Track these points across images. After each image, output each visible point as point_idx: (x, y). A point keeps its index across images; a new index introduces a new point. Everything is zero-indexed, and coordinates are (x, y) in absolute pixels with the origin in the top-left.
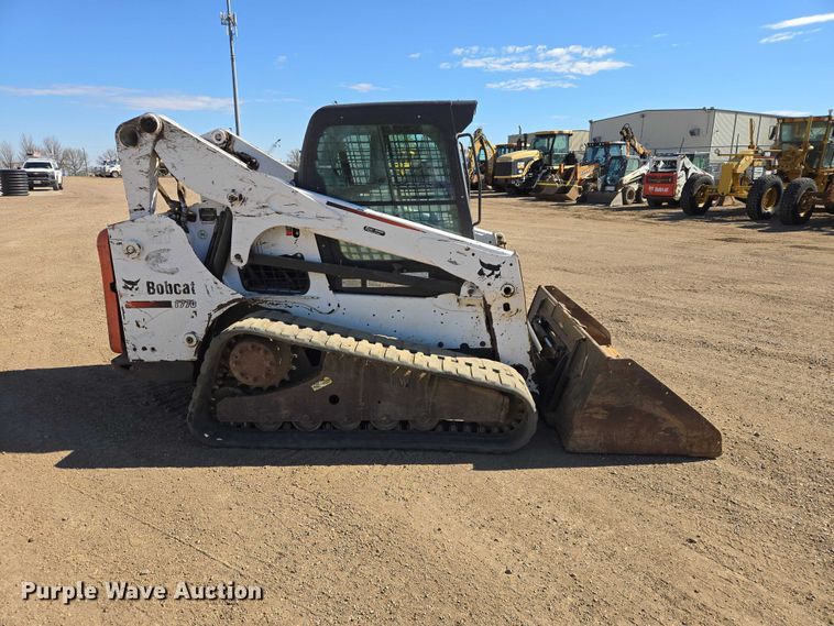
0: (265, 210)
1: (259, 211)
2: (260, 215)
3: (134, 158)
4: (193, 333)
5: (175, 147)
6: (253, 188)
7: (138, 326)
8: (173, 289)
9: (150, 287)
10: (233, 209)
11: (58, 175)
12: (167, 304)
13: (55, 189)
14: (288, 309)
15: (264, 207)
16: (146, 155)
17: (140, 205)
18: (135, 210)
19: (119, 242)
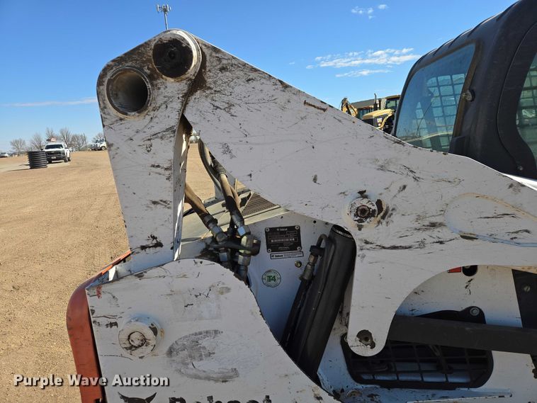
0: (436, 233)
2: (422, 244)
5: (231, 105)
10: (358, 236)
11: (67, 152)
13: (66, 161)
15: (433, 225)
16: (167, 130)
17: (154, 238)
18: (143, 248)
19: (113, 321)
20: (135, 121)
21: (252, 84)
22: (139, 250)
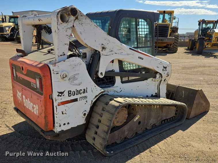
0: (112, 52)
1: (110, 53)
2: (110, 55)
3: (65, 28)
4: (85, 111)
5: (82, 24)
6: (109, 43)
7: (63, 113)
8: (79, 92)
9: (70, 93)
10: (101, 53)
12: (76, 100)
14: (108, 93)
15: (112, 51)
16: (71, 27)
17: (64, 53)
18: (61, 55)
19: (58, 72)
20: (65, 24)
21: (86, 20)
22: (60, 56)
